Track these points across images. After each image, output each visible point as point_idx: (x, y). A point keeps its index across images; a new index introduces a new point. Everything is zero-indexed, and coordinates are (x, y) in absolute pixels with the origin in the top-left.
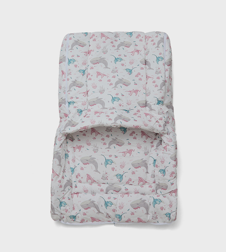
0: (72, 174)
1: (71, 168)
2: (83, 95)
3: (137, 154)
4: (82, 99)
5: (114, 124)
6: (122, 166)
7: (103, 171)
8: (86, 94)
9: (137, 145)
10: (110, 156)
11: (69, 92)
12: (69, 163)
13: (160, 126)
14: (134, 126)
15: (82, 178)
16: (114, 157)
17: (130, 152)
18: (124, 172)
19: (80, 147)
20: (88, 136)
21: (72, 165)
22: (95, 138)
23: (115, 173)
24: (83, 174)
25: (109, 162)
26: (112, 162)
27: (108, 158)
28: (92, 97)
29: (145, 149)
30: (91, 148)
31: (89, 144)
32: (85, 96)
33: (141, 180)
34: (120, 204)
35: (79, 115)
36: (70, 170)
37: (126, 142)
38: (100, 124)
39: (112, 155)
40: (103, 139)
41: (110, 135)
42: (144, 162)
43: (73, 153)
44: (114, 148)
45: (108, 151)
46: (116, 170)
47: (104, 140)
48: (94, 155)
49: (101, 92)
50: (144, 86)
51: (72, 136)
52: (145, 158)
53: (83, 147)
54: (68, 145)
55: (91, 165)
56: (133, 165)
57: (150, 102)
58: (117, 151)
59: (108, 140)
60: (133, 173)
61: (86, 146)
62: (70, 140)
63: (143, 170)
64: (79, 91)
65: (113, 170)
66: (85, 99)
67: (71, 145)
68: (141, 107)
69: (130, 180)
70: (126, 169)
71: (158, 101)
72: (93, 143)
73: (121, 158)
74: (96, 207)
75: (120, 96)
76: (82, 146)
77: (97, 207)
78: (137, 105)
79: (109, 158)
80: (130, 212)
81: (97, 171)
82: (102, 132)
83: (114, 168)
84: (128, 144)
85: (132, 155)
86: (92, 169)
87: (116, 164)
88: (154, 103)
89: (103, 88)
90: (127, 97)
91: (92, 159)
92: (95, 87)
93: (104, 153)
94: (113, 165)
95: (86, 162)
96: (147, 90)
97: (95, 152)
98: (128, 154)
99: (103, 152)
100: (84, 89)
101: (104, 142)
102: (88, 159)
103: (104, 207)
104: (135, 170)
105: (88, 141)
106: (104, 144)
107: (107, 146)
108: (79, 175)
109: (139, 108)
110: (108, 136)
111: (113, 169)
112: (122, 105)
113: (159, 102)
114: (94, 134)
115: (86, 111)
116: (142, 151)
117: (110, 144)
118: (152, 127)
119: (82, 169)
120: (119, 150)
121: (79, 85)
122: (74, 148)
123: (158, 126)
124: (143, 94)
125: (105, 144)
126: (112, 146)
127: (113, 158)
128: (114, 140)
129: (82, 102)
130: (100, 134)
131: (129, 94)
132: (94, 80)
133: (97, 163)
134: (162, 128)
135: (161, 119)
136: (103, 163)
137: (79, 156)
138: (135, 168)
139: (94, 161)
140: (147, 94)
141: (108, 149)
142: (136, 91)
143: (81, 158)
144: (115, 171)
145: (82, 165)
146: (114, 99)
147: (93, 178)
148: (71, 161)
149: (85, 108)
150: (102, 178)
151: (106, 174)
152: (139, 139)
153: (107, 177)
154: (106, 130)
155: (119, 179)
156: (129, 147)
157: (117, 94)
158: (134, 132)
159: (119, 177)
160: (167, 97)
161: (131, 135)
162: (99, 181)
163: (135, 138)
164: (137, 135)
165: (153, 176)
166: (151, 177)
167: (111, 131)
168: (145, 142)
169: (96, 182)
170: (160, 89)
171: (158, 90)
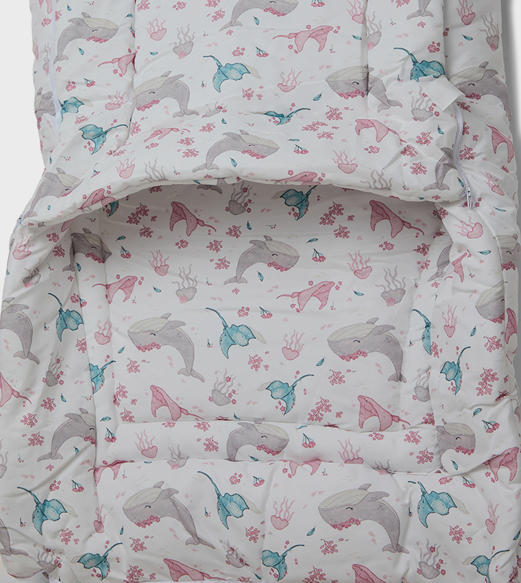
0: (94, 390)
1: (91, 367)
2: (115, 71)
3: (350, 299)
4: (108, 84)
5: (205, 172)
6: (291, 352)
7: (216, 372)
8: (123, 66)
9: (351, 262)
10: (243, 312)
11: (59, 64)
12: (82, 346)
13: (418, 169)
14: (290, 172)
15: (134, 402)
16: (259, 314)
17: (322, 291)
18: (298, 373)
19: (128, 284)
20: (160, 237)
21: (96, 356)
22: (183, 244)
23: (265, 377)
24: (138, 387)
25: (239, 337)
26: (250, 335)
27: (233, 319)
28: (148, 73)
29: (390, 279)
30: (169, 284)
31: (161, 269)
32: (119, 71)
33: (368, 406)
34: (278, 507)
35: (93, 151)
36: (86, 376)
37: (305, 251)
38: (153, 176)
39: (248, 309)
40: (215, 246)
41: (244, 229)
42: (380, 333)
43: (100, 307)
44: (258, 278)
45: (236, 291)
46: (266, 367)
47: (217, 250)
48: (180, 311)
49: (182, 51)
50: (354, 7)
51: (101, 242)
52: (385, 313)
53: (140, 283)
54: (82, 275)
55: (168, 350)
56: (333, 345)
57: (381, 72)
58: (271, 291)
59: (234, 249)
60: (337, 378)
61: (152, 278)
62: (88, 255)
63: (377, 365)
64: (96, 56)
65: (257, 367)
66: (120, 84)
67: (93, 276)
68: (341, 95)
69: (325, 406)
70: (305, 362)
71: (415, 62)
72: (178, 261)
73: (285, 320)
74: (181, 518)
75: (249, 59)
76: (135, 278)
77: (185, 518)
78: (325, 89)
79: (239, 321)
80: (316, 542)
81: (190, 372)
82: (211, 218)
83: (259, 360)
84: (315, 259)
85: (329, 304)
86: (171, 364)
87: (265, 342)
88: (395, 74)
89: (190, 34)
90: (283, 59)
91: (172, 328)
92: (157, 34)
93: (221, 299)
94: (255, 348)
95: (150, 339)
96: (368, 24)
97: (184, 299)
98: (314, 303)
99: (214, 299)
100: (117, 47)
101: (220, 255)
102: (155, 328)
103: (216, 517)
104: (342, 366)
105: (158, 259)
106: (219, 266)
107: (232, 271)
108: (122, 392)
109: (336, 101)
110: (234, 232)
111: (255, 363)
112: (257, 91)
113: (420, 69)
114: (181, 225)
115: (122, 133)
116: (372, 288)
117: (244, 263)
118: (377, 178)
119: (133, 367)
120: (276, 287)
121: (97, 34)
122: (107, 286)
123: (408, 171)
124: (349, 42)
125: (223, 264)
126: (250, 273)
127: (254, 321)
128: (260, 247)
129: (110, 97)
130: (204, 225)
131: (291, 47)
132: (159, 7)
133: (189, 342)
134: (428, 179)
135: (424, 140)
136: (215, 341)
137: (124, 319)
138: (343, 358)
139: (180, 335)
140: (367, 41)
141: (235, 285)
142: (320, 34)
143: (132, 327)
144: (262, 369)
145: (133, 353)
146: (223, 72)
147: (177, 399)
148: (91, 342)
149: (115, 121)
150: (211, 399)
151: (229, 383)
152: (360, 238)
153: (230, 395)
154: (227, 209)
155: (280, 403)
156: (319, 273)
157: (238, 52)
158: (337, 209)
159: (280, 393)
160: (461, 44)
161: (327, 219)
162: (200, 411)
163: (342, 233)
164: (351, 218)
165: (422, 394)
166: (414, 398)
167: (249, 211)
168: (387, 246)
169: (188, 414)
170: (420, 13)
171: (409, 18)
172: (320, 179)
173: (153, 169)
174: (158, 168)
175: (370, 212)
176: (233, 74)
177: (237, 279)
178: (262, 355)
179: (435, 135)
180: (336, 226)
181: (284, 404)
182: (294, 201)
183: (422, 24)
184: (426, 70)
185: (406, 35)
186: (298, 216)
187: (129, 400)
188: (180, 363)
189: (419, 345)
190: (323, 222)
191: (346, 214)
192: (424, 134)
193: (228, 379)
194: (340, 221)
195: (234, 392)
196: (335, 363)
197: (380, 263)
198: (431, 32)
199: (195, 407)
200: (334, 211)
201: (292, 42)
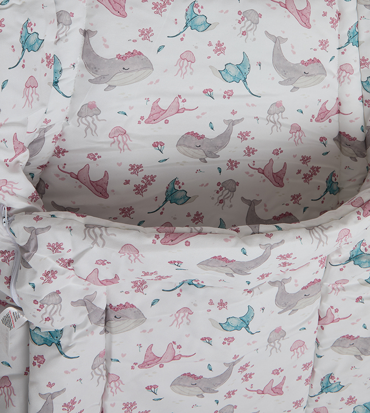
0: (357, 25)
1: (358, 44)
2: (337, 311)
3: (131, 108)
4: (343, 300)
6: (187, 58)
7: (254, 39)
8: (329, 316)
9: (128, 142)
10: (228, 95)
12: (364, 62)
13: (56, 248)
15: (325, 14)
16: (214, 93)
17: (157, 115)
18: (182, 39)
19: (323, 115)
20: (295, 156)
21: (353, 55)
22: (276, 152)
23: (212, 35)
24: (321, 27)
25: (234, 71)
27: (238, 88)
28: (308, 311)
29: (92, 126)
30: (290, 117)
31: (296, 129)
32: (333, 311)
35: (362, 243)
36: (363, 37)
37: (171, 151)
38: (320, 232)
39: (224, 97)
40: (250, 151)
41: (224, 168)
42: (103, 77)
43: (348, 96)
44: (214, 125)
45: (234, 113)
46: (210, 44)
47: (248, 148)
48: (284, 94)
49: (279, 333)
50: (117, 387)
51: (341, 149)
52: (98, 94)
53: (313, 116)
54: (360, 122)
55: (294, 59)
56: (148, 65)
57: (92, 333)
58: (203, 114)
59: (234, 149)
61: (304, 122)
62: (355, 139)
63: (107, 47)
65: (219, 44)
66: (334, 300)
67: (351, 121)
68: (132, 306)
70: (175, 48)
72: (282, 136)
73: (191, 88)
75: (219, 336)
76: (317, 121)
78: (148, 312)
79: (233, 86)
81: (277, 40)
82: (252, 175)
83: (216, 51)
84: (162, 144)
85: (150, 104)
86: (293, 47)
87: (211, 67)
88: (78, 332)
89: (270, 348)
90: (187, 336)
91: (290, 79)
92: (299, 345)
93: (247, 105)
94: (219, 61)
95: (309, 69)
96: (104, 372)
97: (278, 105)
98: (164, 104)
99: (253, 105)
100: (333, 332)
101: (246, 144)
102: (304, 79)
104: (141, 46)
105: (297, 138)
106: (247, 134)
107: (237, 129)
108: (334, 23)
109: (138, 300)
110: (233, 164)
111: (220, 48)
112: (214, 308)
114: (276, 168)
116: (109, 119)
117: (225, 137)
119: (324, 44)
120: (198, 117)
122: (339, 112)
124: (123, 355)
125: (244, 136)
126: (221, 128)
127: (219, 86)
129: (344, 289)
130: (258, 169)
131: (179, 347)
132: (295, 367)
133: (276, 67)
134: (45, 238)
135: (50, 275)
136: (254, 68)
137: (328, 86)
138: (140, 53)
139: (284, 73)
140: (106, 357)
141: (234, 118)
143: (323, 79)
144: (214, 43)
145: (323, 56)
146: (244, 323)
147: (289, 16)
148: (356, 66)
149: (341, 270)
150: (260, 16)
151: (243, 30)
152: (120, 164)
153: (243, 19)
154: (237, 184)
155: (199, 11)
156: (159, 131)
157: (229, 340)
158: (139, 190)
159: (199, 20)
160: (14, 359)
161: (149, 180)
162: (269, 5)
163: (135, 168)
164: (127, 182)
165: (65, 18)
166: (72, 15)
167: (219, 184)
168: (93, 157)
169: (280, 3)
170: (52, 396)
171: (64, 390)
172: (157, 237)
173: (320, 240)
174: (316, 241)
175: (109, 188)
176: (234, 322)
177: (232, 123)
178: (214, 56)
179: (37, 281)
180: (141, 175)
181: (196, 11)
182: (179, 195)
183: (50, 385)
184: (48, 337)
185: (67, 372)
186: (175, 181)
187: (329, 15)
188: (285, 48)
189: (65, 65)
190: (153, 178)
191: (131, 186)
192: (50, 281)
193: (244, 33)
194: (137, 180)
195: (239, 22)
196: (147, 49)
197: (101, 140)
198: (42, 377)
199: (274, 8)
200: (143, 187)
201: (177, 352)
